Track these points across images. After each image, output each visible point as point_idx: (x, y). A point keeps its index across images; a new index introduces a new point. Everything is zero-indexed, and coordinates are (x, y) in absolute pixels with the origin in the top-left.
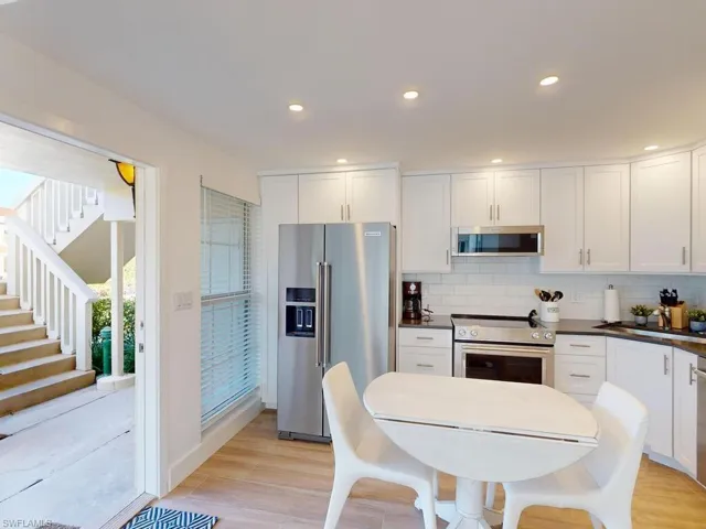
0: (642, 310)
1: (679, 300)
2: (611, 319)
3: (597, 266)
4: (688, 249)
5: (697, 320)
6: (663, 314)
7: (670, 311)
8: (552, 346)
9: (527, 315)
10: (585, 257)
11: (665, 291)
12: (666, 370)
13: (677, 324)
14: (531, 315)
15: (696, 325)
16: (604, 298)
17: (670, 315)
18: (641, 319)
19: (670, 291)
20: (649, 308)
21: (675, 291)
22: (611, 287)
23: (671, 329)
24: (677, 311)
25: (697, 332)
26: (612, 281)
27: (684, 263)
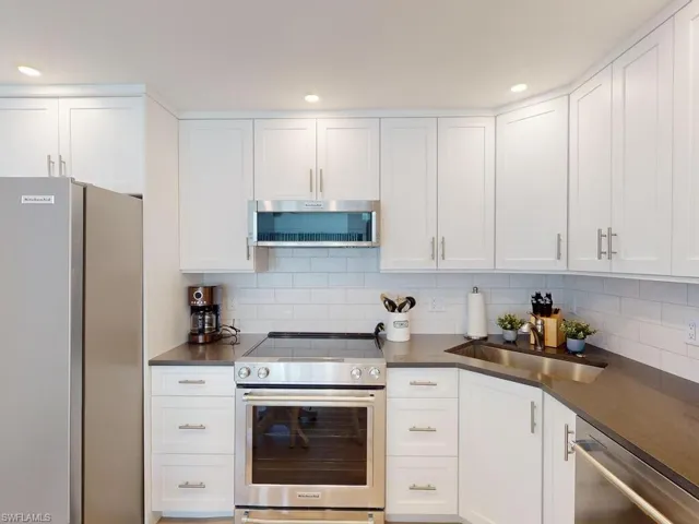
0: (511, 322)
1: (554, 307)
2: (476, 332)
3: (454, 261)
4: (564, 238)
5: (574, 337)
6: (534, 329)
7: (543, 324)
8: (382, 387)
9: (372, 330)
10: (437, 248)
11: (538, 296)
12: (533, 425)
13: (551, 341)
14: (377, 331)
15: (573, 344)
16: (467, 304)
17: (543, 329)
18: (510, 335)
19: (543, 295)
20: (518, 319)
21: (549, 296)
22: (476, 290)
23: (545, 348)
24: (551, 324)
25: (574, 353)
26: (477, 283)
27: (559, 258)
